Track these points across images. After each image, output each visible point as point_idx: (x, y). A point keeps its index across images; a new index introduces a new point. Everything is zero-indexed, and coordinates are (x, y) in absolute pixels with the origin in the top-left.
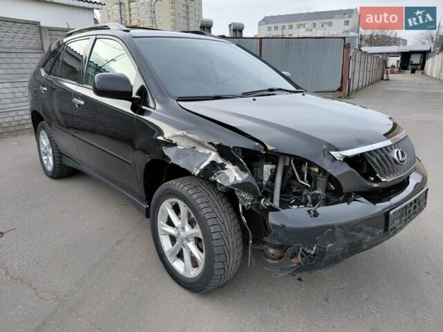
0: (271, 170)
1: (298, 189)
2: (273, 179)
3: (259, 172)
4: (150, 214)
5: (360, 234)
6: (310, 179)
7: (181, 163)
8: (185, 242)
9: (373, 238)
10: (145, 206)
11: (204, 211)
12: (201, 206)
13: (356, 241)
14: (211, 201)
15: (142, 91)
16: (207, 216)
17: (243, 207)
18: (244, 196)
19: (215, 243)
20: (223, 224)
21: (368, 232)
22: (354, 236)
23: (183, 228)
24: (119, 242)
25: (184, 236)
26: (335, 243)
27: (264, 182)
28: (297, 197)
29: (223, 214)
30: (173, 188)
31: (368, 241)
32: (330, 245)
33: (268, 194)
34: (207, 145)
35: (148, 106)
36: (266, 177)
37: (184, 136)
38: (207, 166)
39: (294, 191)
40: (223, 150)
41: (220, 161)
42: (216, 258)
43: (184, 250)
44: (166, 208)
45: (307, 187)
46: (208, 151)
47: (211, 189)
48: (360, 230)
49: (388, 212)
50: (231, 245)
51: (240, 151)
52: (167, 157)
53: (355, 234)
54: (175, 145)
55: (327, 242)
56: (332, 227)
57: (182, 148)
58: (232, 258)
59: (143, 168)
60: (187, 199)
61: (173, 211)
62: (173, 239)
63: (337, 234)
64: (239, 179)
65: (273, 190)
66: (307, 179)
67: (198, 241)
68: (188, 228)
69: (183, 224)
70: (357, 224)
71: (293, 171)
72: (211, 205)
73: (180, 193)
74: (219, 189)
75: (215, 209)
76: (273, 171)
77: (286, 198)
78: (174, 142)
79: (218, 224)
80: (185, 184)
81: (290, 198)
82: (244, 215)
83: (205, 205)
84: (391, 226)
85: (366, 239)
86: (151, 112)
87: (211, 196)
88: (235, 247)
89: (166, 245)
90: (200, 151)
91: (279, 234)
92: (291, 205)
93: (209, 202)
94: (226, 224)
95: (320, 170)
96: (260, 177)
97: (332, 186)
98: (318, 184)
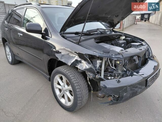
0: (100, 63)
1: (111, 70)
2: (101, 66)
3: (95, 64)
4: (51, 80)
5: (137, 89)
6: (115, 66)
7: (63, 60)
8: (65, 92)
9: (141, 90)
10: (49, 77)
11: (73, 80)
12: (72, 78)
13: (135, 92)
14: (75, 75)
15: (46, 30)
16: (74, 82)
17: (89, 78)
18: (89, 74)
19: (78, 93)
21: (140, 88)
22: (134, 90)
23: (64, 86)
24: (38, 91)
25: (65, 89)
26: (127, 93)
27: (97, 68)
28: (111, 73)
29: (80, 81)
30: (60, 70)
31: (139, 91)
32: (125, 94)
33: (99, 73)
34: (74, 53)
35: (49, 36)
36: (98, 66)
37: (64, 49)
38: (74, 62)
39: (109, 71)
40: (81, 55)
41: (79, 59)
42: (78, 99)
43: (65, 95)
44: (57, 78)
45: (114, 69)
46: (74, 56)
47: (76, 71)
48: (136, 87)
49: (147, 79)
50: (84, 94)
51: (88, 55)
52: (57, 58)
53: (135, 89)
54: (61, 53)
55: (124, 93)
56: (126, 86)
57: (63, 54)
58: (84, 98)
59: (47, 62)
60: (66, 75)
61: (60, 79)
62: (60, 90)
63: (128, 90)
64: (88, 67)
65: (101, 71)
66: (114, 66)
67: (70, 92)
68: (66, 86)
69: (64, 84)
70: (135, 85)
71: (109, 63)
72: (76, 77)
73: (63, 73)
74: (79, 71)
75: (78, 79)
77: (106, 74)
78: (60, 52)
79: (79, 85)
80: (65, 69)
81: (108, 74)
82: (89, 81)
83: (73, 77)
84: (148, 85)
85: (138, 90)
86: (50, 39)
87: (76, 73)
88: (86, 94)
89: (58, 92)
90: (71, 55)
91: (105, 90)
92: (108, 77)
93: (75, 76)
94: (82, 85)
95: (120, 63)
96: (95, 66)
97: (125, 69)
98: (119, 68)
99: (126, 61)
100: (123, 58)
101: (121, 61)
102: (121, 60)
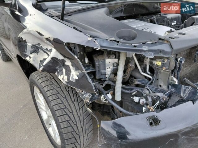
0: (114, 64)
1: (139, 81)
3: (102, 67)
6: (152, 71)
20: (72, 113)
27: (107, 76)
28: (139, 89)
29: (72, 104)
33: (109, 87)
36: (108, 71)
38: (48, 63)
39: (136, 83)
44: (37, 92)
45: (149, 79)
54: (25, 42)
58: (82, 138)
63: (180, 142)
65: (115, 82)
66: (149, 71)
71: (135, 64)
72: (60, 97)
75: (64, 101)
76: (115, 65)
77: (128, 89)
79: (67, 114)
81: (132, 89)
83: (55, 97)
92: (133, 96)
93: (59, 93)
94: (75, 113)
95: (163, 64)
96: (102, 71)
97: (175, 79)
98: (160, 76)
99: (179, 59)
100: (172, 52)
101: (166, 61)
102: (167, 58)
